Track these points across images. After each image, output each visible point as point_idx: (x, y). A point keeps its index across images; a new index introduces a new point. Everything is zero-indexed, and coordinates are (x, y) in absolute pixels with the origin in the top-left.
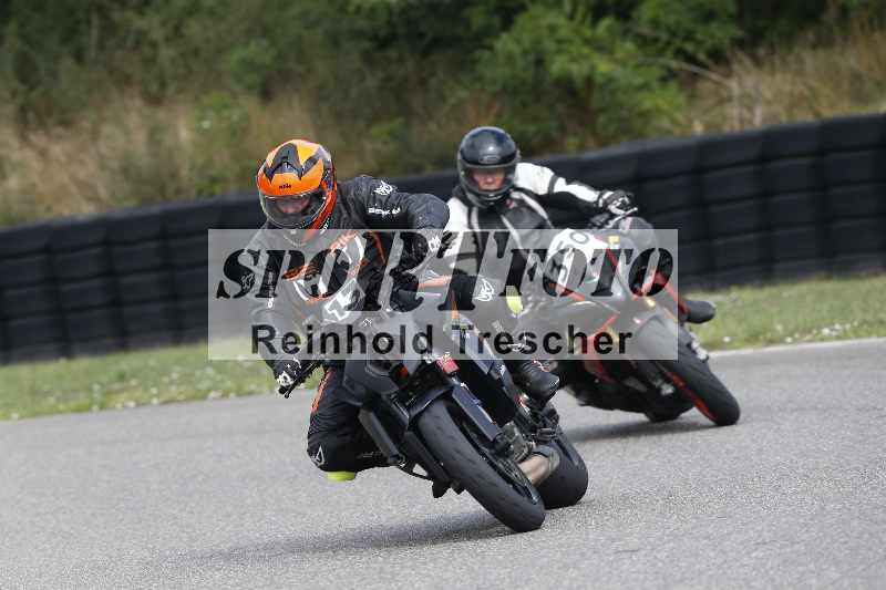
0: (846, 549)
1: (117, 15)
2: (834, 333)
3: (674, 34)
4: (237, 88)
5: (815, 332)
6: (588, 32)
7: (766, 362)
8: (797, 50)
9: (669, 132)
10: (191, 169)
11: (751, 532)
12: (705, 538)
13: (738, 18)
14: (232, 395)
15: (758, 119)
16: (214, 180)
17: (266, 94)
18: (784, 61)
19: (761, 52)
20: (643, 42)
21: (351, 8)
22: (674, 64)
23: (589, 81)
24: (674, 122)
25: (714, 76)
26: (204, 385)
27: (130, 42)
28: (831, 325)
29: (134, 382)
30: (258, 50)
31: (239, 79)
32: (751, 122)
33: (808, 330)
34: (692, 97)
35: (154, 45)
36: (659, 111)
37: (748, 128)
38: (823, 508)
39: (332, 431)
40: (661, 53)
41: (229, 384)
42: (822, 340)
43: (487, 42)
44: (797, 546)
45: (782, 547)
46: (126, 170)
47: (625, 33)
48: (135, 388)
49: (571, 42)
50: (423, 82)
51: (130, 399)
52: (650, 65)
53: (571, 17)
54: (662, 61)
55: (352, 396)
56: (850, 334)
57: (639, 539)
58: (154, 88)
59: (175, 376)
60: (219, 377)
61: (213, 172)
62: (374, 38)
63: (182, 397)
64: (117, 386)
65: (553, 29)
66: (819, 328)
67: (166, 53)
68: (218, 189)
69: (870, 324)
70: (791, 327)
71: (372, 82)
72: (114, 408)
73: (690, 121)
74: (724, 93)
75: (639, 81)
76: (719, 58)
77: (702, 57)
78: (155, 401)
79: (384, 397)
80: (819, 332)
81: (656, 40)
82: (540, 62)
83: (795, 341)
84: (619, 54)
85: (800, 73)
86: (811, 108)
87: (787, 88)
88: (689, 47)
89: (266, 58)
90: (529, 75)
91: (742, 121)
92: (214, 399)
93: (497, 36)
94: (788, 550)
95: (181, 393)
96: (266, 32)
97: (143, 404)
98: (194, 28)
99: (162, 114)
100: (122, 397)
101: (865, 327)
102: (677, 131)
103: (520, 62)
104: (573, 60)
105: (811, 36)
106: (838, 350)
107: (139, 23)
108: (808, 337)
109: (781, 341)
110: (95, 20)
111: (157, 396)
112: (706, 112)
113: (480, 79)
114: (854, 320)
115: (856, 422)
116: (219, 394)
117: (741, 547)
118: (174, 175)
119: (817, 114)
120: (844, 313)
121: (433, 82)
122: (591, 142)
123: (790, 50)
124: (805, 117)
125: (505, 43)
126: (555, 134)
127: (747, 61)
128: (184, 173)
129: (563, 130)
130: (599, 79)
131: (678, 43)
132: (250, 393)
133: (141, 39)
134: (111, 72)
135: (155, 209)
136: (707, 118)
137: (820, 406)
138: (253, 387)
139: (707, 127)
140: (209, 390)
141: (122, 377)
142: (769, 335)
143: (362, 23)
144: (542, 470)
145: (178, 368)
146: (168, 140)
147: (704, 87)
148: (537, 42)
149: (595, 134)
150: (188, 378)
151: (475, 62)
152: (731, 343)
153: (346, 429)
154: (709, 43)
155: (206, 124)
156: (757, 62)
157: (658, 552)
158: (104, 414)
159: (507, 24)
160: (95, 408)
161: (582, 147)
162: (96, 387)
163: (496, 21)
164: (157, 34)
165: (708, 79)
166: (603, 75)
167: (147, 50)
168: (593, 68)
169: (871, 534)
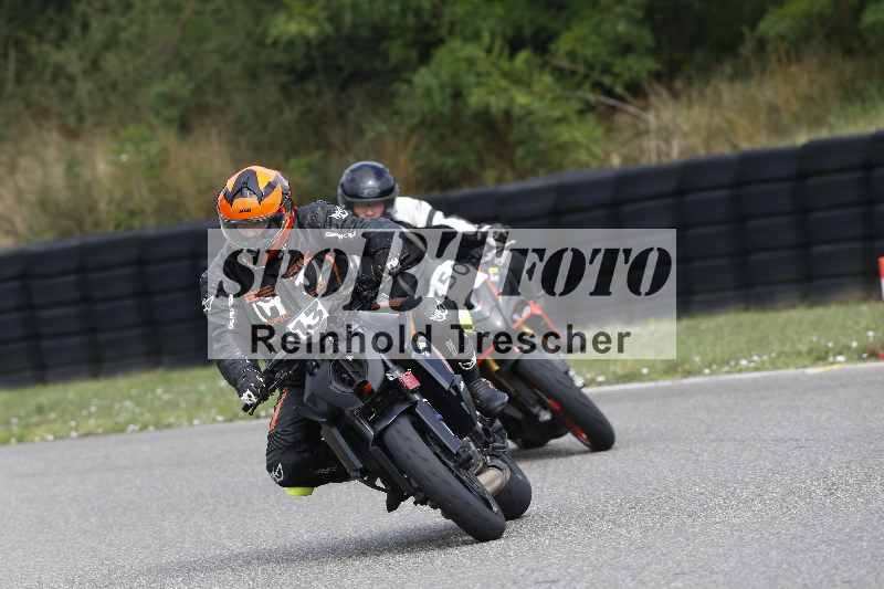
0: (765, 579)
1: (34, 49)
2: (752, 365)
3: (591, 67)
4: (155, 121)
5: (732, 363)
6: (506, 65)
7: (683, 392)
8: (713, 82)
9: (587, 165)
10: (109, 204)
11: (670, 562)
12: (624, 569)
13: (655, 52)
14: (151, 428)
15: (676, 153)
16: (132, 214)
17: (184, 127)
18: (701, 94)
19: (679, 84)
20: (560, 74)
21: (269, 41)
22: (592, 97)
23: (507, 114)
24: (593, 155)
25: (631, 109)
26: (122, 418)
27: (47, 76)
28: (749, 357)
29: (53, 415)
30: (177, 83)
31: (157, 113)
32: (668, 155)
33: (726, 362)
34: (610, 130)
35: (72, 79)
36: (576, 144)
37: (665, 160)
38: (741, 539)
39: (292, 447)
40: (579, 85)
41: (147, 416)
42: (740, 371)
43: (406, 75)
44: (715, 577)
45: (701, 577)
46: (44, 203)
47: (543, 66)
48: (55, 420)
49: (489, 74)
50: (341, 116)
51: (50, 431)
52: (568, 99)
53: (489, 51)
54: (579, 93)
55: (315, 413)
56: (767, 365)
57: (558, 569)
58: (72, 121)
59: (93, 409)
60: (137, 410)
61: (131, 206)
62: (292, 70)
63: (100, 430)
64: (35, 419)
65: (471, 62)
66: (737, 361)
67: (84, 87)
68: (136, 223)
69: (787, 355)
70: (710, 357)
71: (290, 115)
72: (32, 441)
73: (608, 155)
74: (642, 126)
75: (557, 113)
76: (636, 90)
77: (619, 90)
78: (74, 434)
79: (347, 413)
80: (737, 364)
81: (573, 73)
82: (458, 95)
83: (712, 373)
84: (537, 88)
85: (717, 104)
86: (729, 140)
87: (703, 121)
88: (607, 80)
89: (185, 92)
90: (446, 109)
91: (659, 155)
92: (133, 431)
93: (415, 70)
94: (708, 579)
95: (99, 426)
96: (185, 65)
97: (61, 438)
98: (111, 62)
99: (79, 147)
100: (41, 430)
101: (783, 358)
102: (595, 164)
103: (437, 98)
104: (492, 93)
105: (728, 69)
106: (755, 382)
107: (57, 57)
108: (727, 368)
109: (699, 372)
110: (12, 53)
111: (76, 429)
112: (623, 145)
113: (397, 113)
114: (773, 351)
115: (774, 453)
116: (137, 428)
117: (660, 577)
118: (92, 209)
119: (735, 147)
120: (761, 344)
121: (351, 116)
122: (509, 175)
123: (707, 83)
124: (722, 149)
125: (423, 77)
126: (473, 167)
127: (664, 93)
128: (102, 206)
129: (481, 163)
130: (517, 111)
131: (595, 75)
132: (169, 426)
133: (59, 72)
134: (28, 105)
135: (74, 242)
136: (625, 151)
137: (738, 437)
138: (172, 420)
139: (625, 159)
140: (127, 424)
141: (40, 410)
142: (687, 367)
143: (280, 57)
144: (498, 483)
145: (95, 401)
146: (86, 174)
147: (621, 120)
148: (455, 76)
149: (513, 167)
150: (106, 411)
151: (393, 95)
152: (648, 374)
153: (304, 446)
154: (627, 76)
155: (124, 157)
156: (675, 95)
157: (578, 582)
158: (21, 447)
159: (425, 58)
160: (13, 440)
161: (500, 180)
162: (14, 420)
163: (414, 54)
164: (75, 67)
165: (626, 112)
166: (522, 107)
167: (63, 83)
168: (512, 100)
169: (789, 564)
